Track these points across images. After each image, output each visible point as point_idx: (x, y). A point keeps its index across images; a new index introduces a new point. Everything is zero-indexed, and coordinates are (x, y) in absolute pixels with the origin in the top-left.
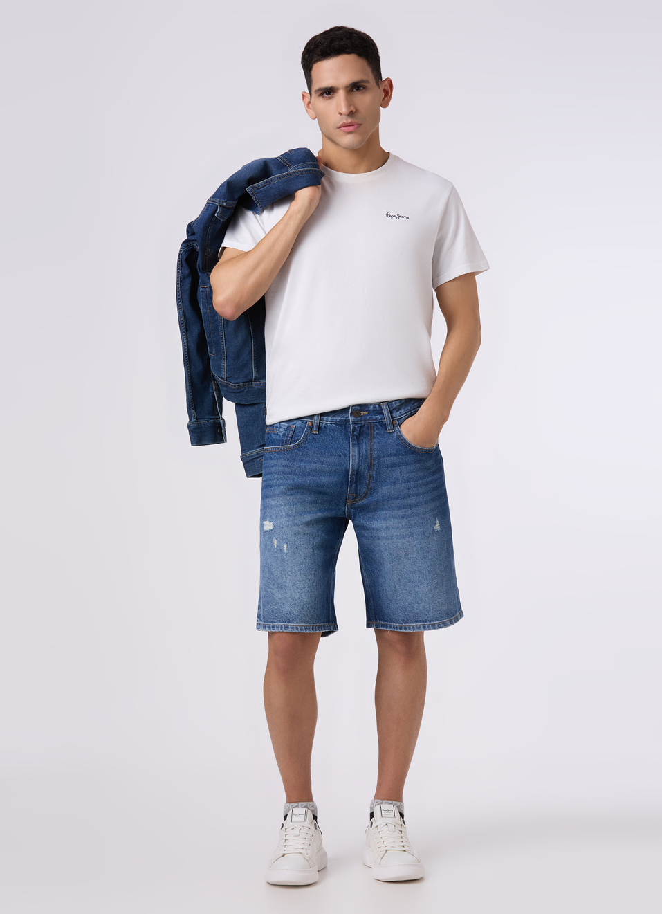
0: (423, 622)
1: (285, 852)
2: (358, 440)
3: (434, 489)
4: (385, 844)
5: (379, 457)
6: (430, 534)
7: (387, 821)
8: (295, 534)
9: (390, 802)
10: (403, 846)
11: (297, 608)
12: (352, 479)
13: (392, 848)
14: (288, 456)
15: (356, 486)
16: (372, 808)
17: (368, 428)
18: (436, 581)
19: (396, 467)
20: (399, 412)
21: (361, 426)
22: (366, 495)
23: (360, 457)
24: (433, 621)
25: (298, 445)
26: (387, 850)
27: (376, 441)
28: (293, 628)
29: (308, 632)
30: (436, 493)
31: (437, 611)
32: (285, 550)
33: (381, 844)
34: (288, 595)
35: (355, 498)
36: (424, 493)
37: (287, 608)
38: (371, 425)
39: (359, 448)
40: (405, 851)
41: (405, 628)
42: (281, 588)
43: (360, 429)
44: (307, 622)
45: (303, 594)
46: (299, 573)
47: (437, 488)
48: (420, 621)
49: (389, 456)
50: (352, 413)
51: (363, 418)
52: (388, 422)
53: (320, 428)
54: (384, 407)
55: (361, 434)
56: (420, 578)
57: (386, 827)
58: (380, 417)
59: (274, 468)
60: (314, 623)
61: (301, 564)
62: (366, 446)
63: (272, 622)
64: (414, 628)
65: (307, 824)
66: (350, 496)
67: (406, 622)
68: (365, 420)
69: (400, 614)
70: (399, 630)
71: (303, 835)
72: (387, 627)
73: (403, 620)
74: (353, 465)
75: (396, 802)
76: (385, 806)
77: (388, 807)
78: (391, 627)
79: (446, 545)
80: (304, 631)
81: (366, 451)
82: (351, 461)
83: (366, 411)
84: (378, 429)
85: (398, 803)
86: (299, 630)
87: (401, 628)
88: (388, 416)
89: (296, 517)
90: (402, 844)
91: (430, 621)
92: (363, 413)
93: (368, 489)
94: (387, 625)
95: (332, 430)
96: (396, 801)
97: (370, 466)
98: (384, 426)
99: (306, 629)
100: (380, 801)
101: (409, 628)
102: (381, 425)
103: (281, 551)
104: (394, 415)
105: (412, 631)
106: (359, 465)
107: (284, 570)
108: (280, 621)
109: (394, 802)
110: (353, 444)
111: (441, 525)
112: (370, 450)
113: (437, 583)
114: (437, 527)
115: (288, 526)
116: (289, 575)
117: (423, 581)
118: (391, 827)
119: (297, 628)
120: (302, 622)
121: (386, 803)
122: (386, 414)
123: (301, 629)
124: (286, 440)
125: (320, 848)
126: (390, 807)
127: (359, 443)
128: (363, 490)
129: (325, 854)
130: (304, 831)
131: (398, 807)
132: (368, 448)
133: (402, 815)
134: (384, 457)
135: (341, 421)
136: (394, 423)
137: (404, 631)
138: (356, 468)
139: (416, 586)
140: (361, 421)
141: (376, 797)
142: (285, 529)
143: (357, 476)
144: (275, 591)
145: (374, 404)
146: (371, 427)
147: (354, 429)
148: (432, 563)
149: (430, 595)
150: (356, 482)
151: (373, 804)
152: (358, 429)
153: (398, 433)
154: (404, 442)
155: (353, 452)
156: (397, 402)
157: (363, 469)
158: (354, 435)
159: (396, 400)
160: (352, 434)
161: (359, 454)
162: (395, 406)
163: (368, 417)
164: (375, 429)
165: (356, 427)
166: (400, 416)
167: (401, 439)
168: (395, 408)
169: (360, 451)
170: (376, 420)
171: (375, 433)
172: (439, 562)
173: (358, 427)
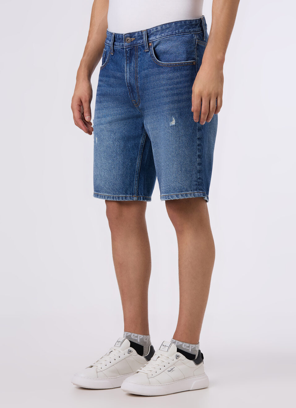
2: (129, 59)
3: (173, 95)
6: (166, 127)
8: (101, 131)
12: (129, 89)
15: (133, 94)
17: (135, 50)
20: (155, 37)
21: (130, 49)
22: (139, 100)
23: (130, 73)
25: (106, 64)
27: (139, 59)
35: (136, 103)
38: (137, 48)
39: (130, 66)
45: (106, 173)
50: (125, 39)
52: (145, 44)
53: (114, 51)
54: (144, 33)
55: (131, 55)
58: (141, 41)
60: (114, 194)
61: (104, 152)
62: (134, 64)
66: (133, 102)
68: (133, 44)
74: (127, 79)
81: (134, 68)
82: (125, 76)
83: (133, 38)
88: (146, 40)
89: (102, 119)
95: (119, 52)
102: (142, 47)
104: (151, 39)
106: (130, 79)
110: (127, 63)
111: (176, 122)
113: (168, 165)
114: (173, 123)
115: (97, 125)
122: (145, 38)
126: (168, 343)
127: (130, 62)
128: (137, 97)
132: (135, 66)
136: (150, 44)
138: (128, 81)
140: (130, 45)
143: (131, 87)
145: (139, 32)
147: (127, 52)
150: (132, 92)
152: (129, 52)
153: (151, 52)
154: (154, 59)
155: (126, 69)
156: (154, 29)
157: (133, 81)
158: (127, 56)
159: (154, 28)
160: (126, 55)
161: (130, 71)
162: (152, 32)
163: (135, 42)
164: (139, 50)
165: (127, 50)
166: (155, 39)
167: (152, 57)
168: (152, 34)
169: (130, 69)
170: (139, 44)
171: (139, 53)
172: (171, 150)
173: (128, 50)
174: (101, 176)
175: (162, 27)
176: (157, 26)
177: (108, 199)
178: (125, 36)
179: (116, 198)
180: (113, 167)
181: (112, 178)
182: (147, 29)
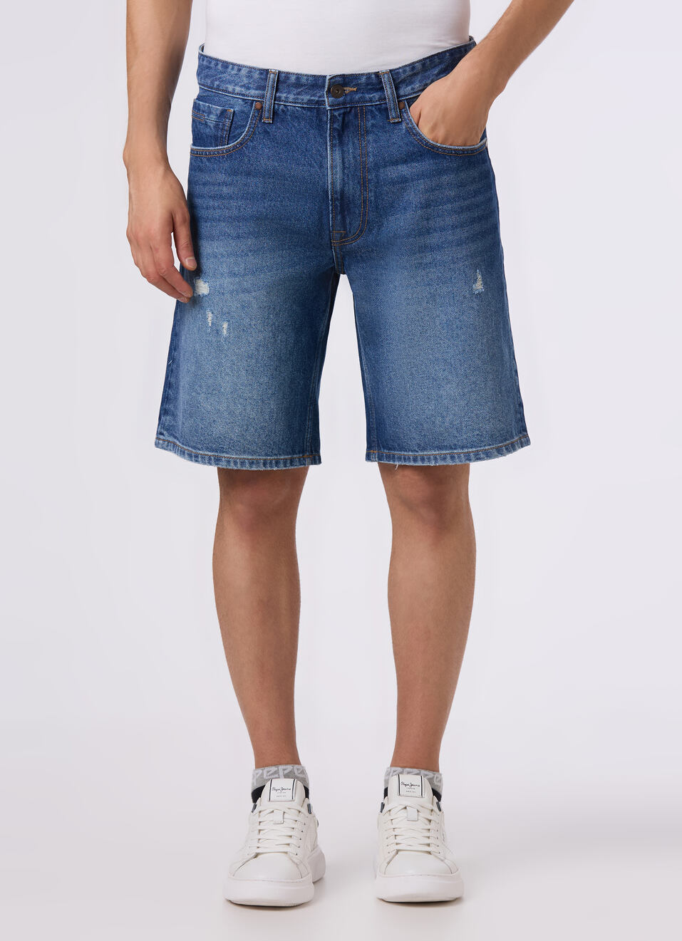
0: (451, 448)
1: (259, 851)
2: (340, 136)
3: (473, 221)
4: (399, 839)
5: (377, 166)
6: (465, 297)
7: (406, 802)
8: (243, 307)
9: (416, 771)
10: (429, 845)
11: (237, 430)
12: (335, 207)
13: (409, 848)
14: (226, 165)
15: (344, 218)
16: (387, 782)
17: (356, 115)
18: (473, 379)
19: (406, 181)
20: (409, 88)
21: (344, 113)
22: (361, 231)
23: (344, 168)
24: (467, 447)
25: (241, 144)
26: (398, 851)
27: (370, 138)
28: (229, 462)
29: (254, 468)
30: (477, 227)
31: (473, 430)
32: (225, 332)
33: (392, 840)
34: (222, 407)
35: (344, 237)
36: (454, 227)
37: (219, 429)
38: (362, 110)
39: (343, 152)
40: (429, 853)
41: (423, 460)
42: (212, 394)
43: (344, 119)
44: (254, 453)
45: (249, 408)
46: (244, 372)
47: (480, 219)
48: (445, 448)
49: (395, 163)
50: (329, 89)
51: (348, 98)
52: (391, 105)
53: (275, 113)
54: (385, 79)
55: (344, 126)
56: (446, 373)
57: (403, 813)
58: (376, 95)
59: (207, 188)
60: (266, 455)
61: (250, 357)
62: (355, 149)
63: (194, 448)
64: (436, 459)
65: (296, 804)
66: (336, 235)
67: (424, 449)
68: (351, 102)
69: (414, 435)
70: (412, 464)
71: (290, 823)
72: (393, 458)
73: (419, 445)
74: (333, 183)
75: (427, 772)
76: (406, 778)
77: (411, 778)
78: (400, 459)
79: (494, 318)
80: (247, 467)
81: (354, 157)
82: (330, 176)
83: (354, 87)
84: (374, 117)
85: (431, 774)
86: (239, 465)
87: (415, 460)
88: (392, 93)
89: (247, 278)
90: (428, 841)
91: (462, 448)
92: (348, 89)
93: (363, 222)
94: (394, 455)
95: (296, 117)
96: (426, 769)
97: (364, 183)
98: (384, 111)
99: (251, 463)
100: (399, 769)
101: (429, 459)
102: (380, 110)
103: (218, 332)
104: (402, 92)
105: (433, 464)
106: (344, 183)
107: (220, 364)
108: (207, 449)
109: (423, 772)
110: (333, 146)
111: (485, 283)
112: (361, 155)
113: (474, 383)
114: (479, 286)
115: (231, 292)
116: (227, 374)
117: (450, 377)
118: (412, 812)
119: (235, 463)
120: (244, 452)
121: (409, 773)
122: (388, 91)
123: (243, 463)
124: (222, 137)
125: (315, 846)
126: (416, 780)
127: (341, 143)
128: (357, 223)
129: (321, 856)
130: (291, 815)
131: (431, 781)
132: (358, 152)
133: (437, 794)
134: (385, 166)
135: (310, 102)
136: (402, 106)
137: (419, 464)
138: (338, 187)
139: (439, 387)
140: (344, 103)
141: (394, 764)
142: (228, 296)
143: (343, 203)
144: (201, 397)
145: (369, 75)
146: (362, 114)
147: (333, 119)
148: (467, 349)
149: (462, 403)
150: (342, 212)
151: (388, 774)
152: (340, 119)
153: (408, 124)
154: (419, 139)
155: (333, 160)
156: (407, 68)
157: (352, 188)
158: (334, 129)
159: (406, 66)
160: (330, 126)
161: (343, 163)
162: (403, 76)
163: (357, 97)
164: (370, 117)
165: (336, 114)
166: (411, 94)
167: (413, 133)
168: (403, 81)
169: (343, 159)
170: (371, 101)
171: (369, 124)
172: (479, 347)
173: (339, 115)
174: (231, 413)
175: (424, 65)
176: (413, 63)
177: (251, 467)
178: (333, 80)
179: (271, 463)
180: (270, 392)
181: (267, 417)
182: (391, 68)
